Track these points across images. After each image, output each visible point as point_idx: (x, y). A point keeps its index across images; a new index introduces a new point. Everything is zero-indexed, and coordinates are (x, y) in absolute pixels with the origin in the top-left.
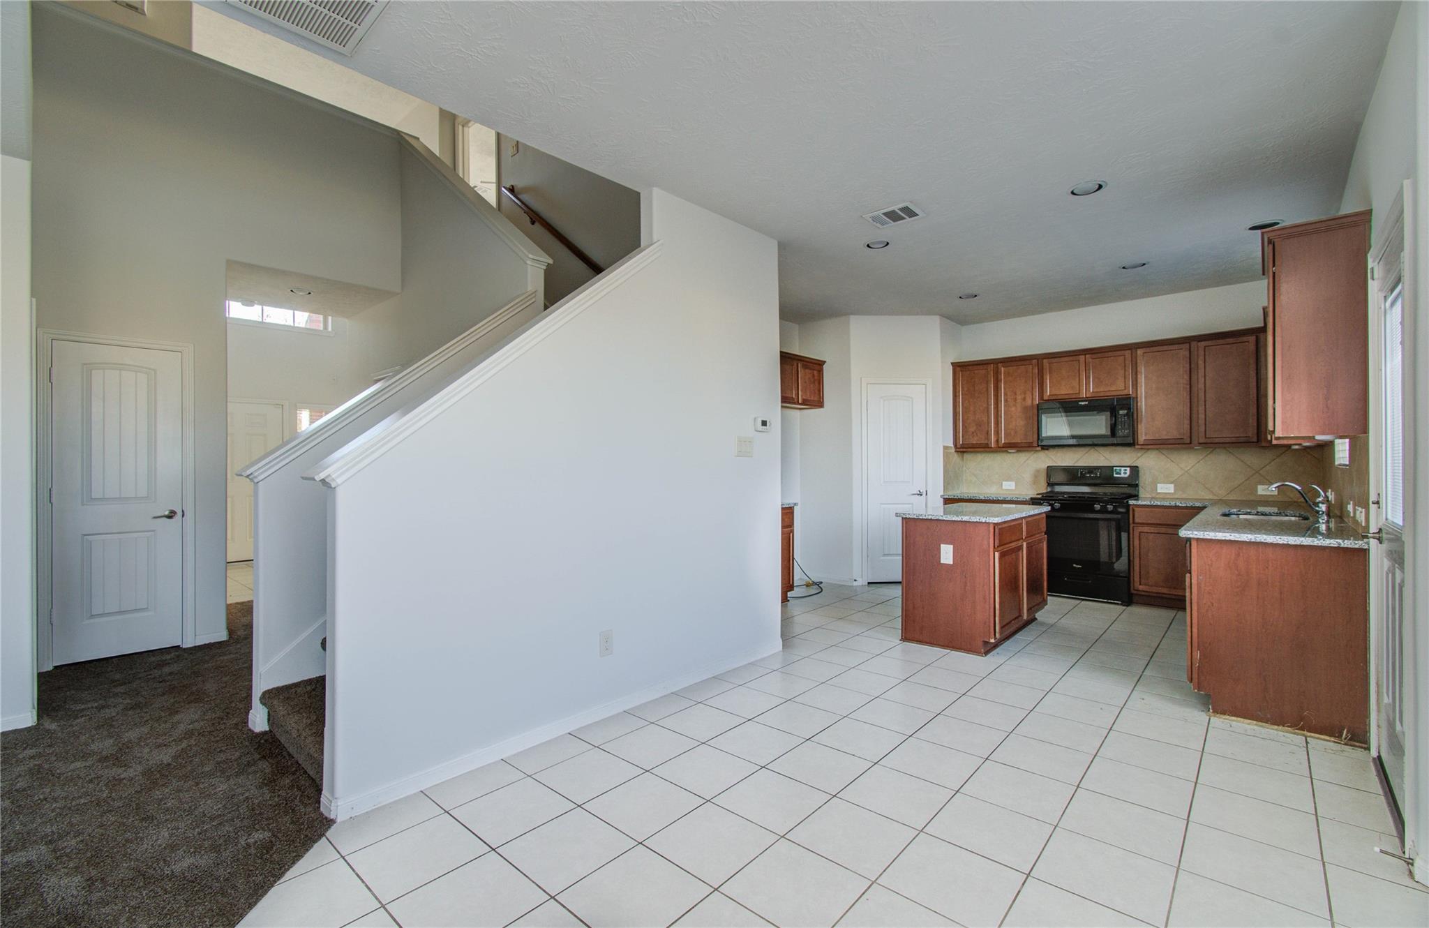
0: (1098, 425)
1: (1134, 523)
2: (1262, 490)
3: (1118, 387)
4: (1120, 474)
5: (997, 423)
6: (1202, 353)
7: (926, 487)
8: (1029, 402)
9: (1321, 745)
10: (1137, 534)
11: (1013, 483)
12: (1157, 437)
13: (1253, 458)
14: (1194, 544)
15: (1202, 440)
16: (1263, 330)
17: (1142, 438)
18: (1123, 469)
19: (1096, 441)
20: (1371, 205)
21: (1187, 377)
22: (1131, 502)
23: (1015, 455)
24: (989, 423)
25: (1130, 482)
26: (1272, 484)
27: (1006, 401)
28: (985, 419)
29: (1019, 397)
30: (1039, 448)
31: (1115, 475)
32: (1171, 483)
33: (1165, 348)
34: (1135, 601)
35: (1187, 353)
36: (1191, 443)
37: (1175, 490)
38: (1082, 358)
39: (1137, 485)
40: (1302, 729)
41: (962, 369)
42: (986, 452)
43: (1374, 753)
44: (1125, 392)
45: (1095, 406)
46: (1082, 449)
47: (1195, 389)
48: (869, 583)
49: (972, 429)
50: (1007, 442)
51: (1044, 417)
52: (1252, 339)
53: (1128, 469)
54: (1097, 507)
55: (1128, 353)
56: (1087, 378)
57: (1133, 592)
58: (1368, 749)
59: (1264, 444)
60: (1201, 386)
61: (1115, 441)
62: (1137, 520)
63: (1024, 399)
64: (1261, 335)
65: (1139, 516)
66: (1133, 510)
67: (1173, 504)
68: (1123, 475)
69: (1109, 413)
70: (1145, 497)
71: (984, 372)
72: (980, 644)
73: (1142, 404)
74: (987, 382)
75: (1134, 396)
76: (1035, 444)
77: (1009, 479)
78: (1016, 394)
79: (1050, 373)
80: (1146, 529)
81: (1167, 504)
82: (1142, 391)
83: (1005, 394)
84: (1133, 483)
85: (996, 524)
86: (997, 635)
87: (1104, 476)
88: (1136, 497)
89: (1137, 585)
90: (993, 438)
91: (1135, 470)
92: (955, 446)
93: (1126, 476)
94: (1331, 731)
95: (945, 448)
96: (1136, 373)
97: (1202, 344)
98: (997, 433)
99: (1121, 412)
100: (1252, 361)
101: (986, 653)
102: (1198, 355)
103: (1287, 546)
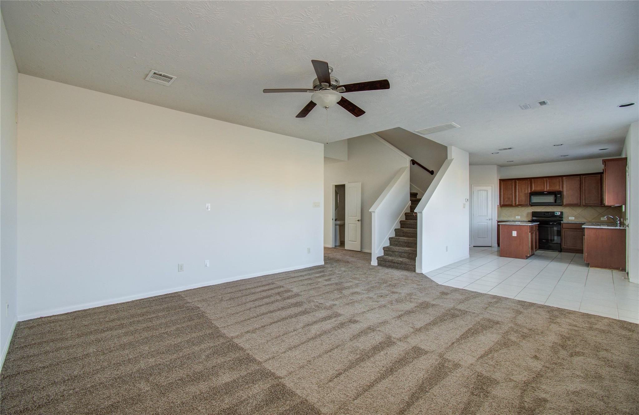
0: (551, 199)
1: (562, 228)
2: (602, 219)
3: (557, 188)
4: (557, 214)
5: (515, 198)
6: (584, 179)
7: (492, 217)
8: (526, 192)
9: (615, 272)
10: (563, 231)
11: (520, 217)
12: (570, 203)
13: (599, 210)
14: (586, 229)
15: (584, 204)
16: (603, 173)
17: (565, 203)
18: (558, 212)
19: (550, 204)
20: (627, 156)
21: (579, 186)
22: (562, 222)
23: (520, 208)
24: (512, 198)
25: (560, 216)
26: (604, 216)
27: (518, 191)
28: (511, 197)
29: (523, 190)
30: (530, 206)
31: (555, 214)
32: (573, 217)
33: (572, 177)
34: (562, 251)
35: (579, 179)
36: (580, 205)
37: (575, 219)
38: (545, 179)
39: (562, 217)
40: (611, 269)
41: (501, 181)
42: (512, 207)
43: (627, 272)
44: (559, 190)
45: (550, 193)
46: (544, 206)
47: (581, 189)
48: (474, 246)
49: (506, 200)
50: (519, 204)
51: (532, 197)
52: (599, 175)
53: (560, 213)
54: (551, 223)
55: (560, 178)
56: (547, 185)
57: (562, 248)
58: (626, 272)
59: (603, 205)
60: (584, 188)
61: (556, 204)
62: (563, 227)
63: (525, 191)
64: (602, 174)
65: (564, 226)
66: (562, 224)
67: (575, 222)
68: (558, 214)
69: (554, 196)
70: (565, 221)
71: (511, 182)
72: (525, 256)
73: (565, 193)
74: (512, 185)
75: (562, 191)
76: (529, 205)
77: (518, 215)
78: (522, 189)
79: (534, 183)
80: (566, 230)
81: (573, 222)
82: (565, 189)
83: (518, 189)
84: (561, 216)
85: (529, 226)
86: (530, 254)
87: (552, 214)
88: (562, 221)
89: (563, 246)
90: (514, 203)
91: (562, 213)
92: (500, 205)
93: (559, 214)
94: (617, 269)
95: (498, 205)
96: (563, 184)
97: (584, 176)
98: (515, 201)
99: (558, 196)
100: (599, 182)
101: (527, 259)
102: (583, 179)
103: (608, 229)
